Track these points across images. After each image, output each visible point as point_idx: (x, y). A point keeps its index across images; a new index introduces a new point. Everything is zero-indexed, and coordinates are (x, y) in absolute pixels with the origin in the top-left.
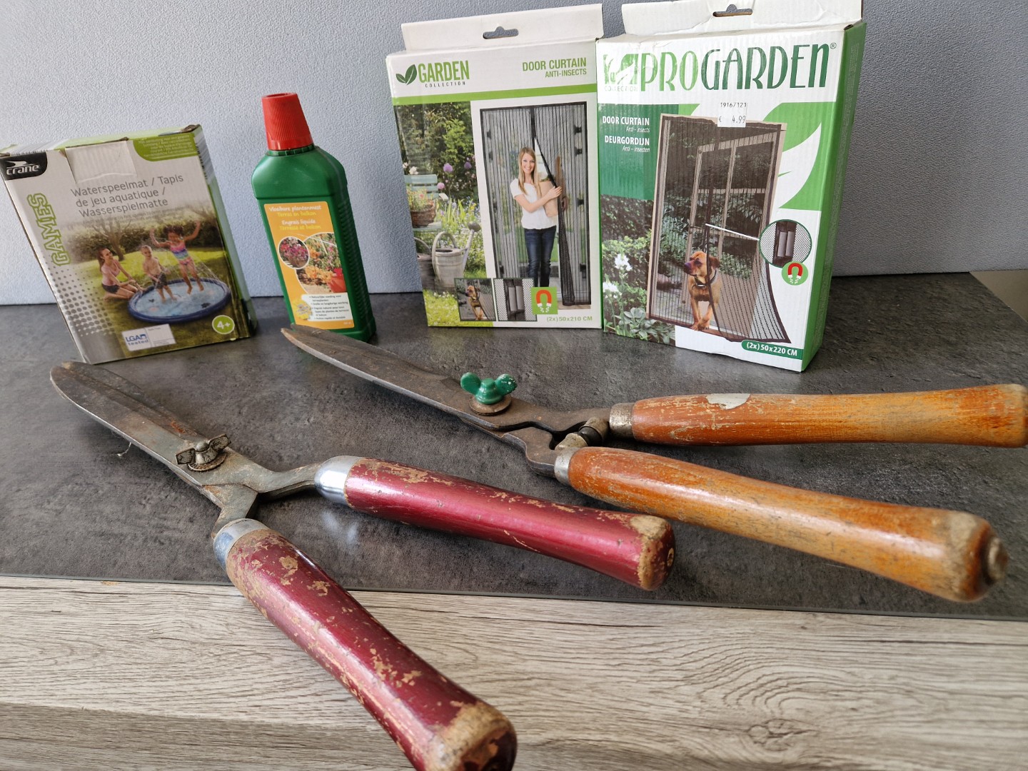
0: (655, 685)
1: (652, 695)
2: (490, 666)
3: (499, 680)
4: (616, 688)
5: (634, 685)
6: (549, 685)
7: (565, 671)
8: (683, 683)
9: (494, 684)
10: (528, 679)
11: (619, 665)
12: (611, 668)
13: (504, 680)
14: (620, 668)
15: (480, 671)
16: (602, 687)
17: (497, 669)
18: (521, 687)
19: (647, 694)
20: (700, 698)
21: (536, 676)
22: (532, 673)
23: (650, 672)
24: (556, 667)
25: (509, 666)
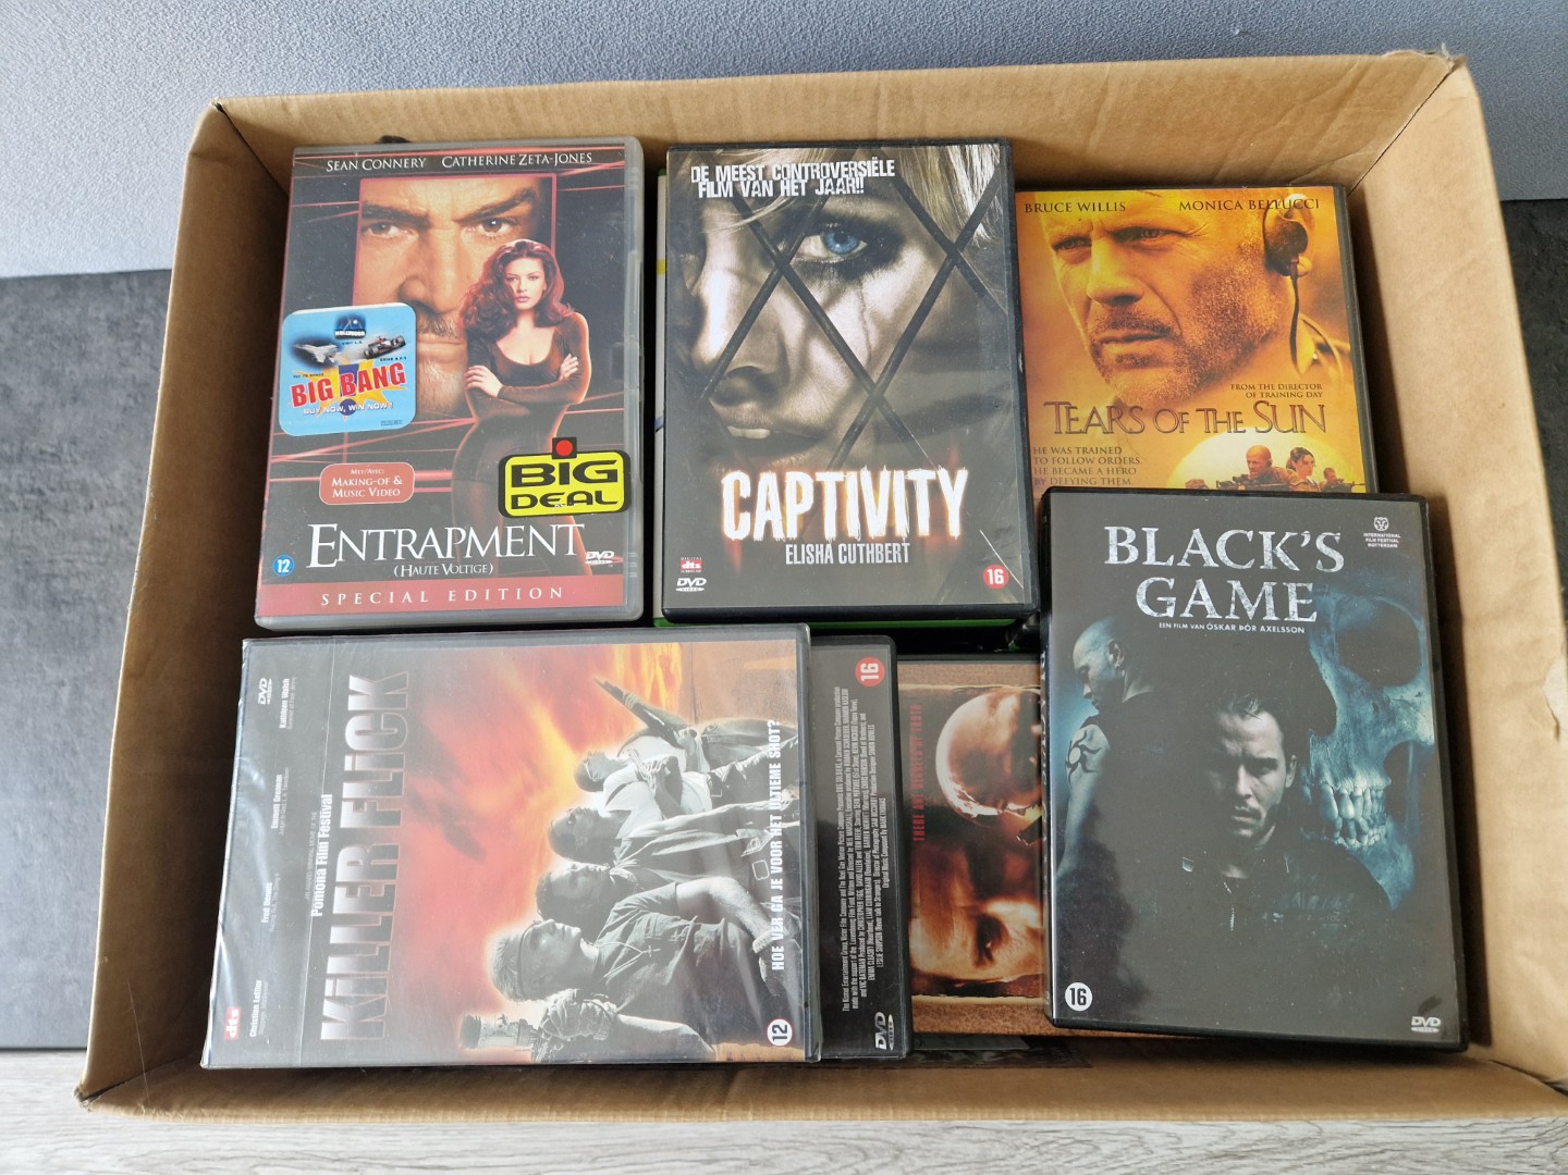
0: (1509, 1148)
1: (1508, 1160)
2: (1338, 1138)
3: (1351, 1156)
4: (1471, 1155)
5: (1489, 1150)
6: (1404, 1157)
7: (1416, 1139)
8: (1536, 1143)
9: (1349, 1161)
10: (1382, 1152)
11: (1470, 1126)
12: (1462, 1130)
13: (1356, 1156)
14: (1472, 1129)
15: (1330, 1145)
16: (1457, 1155)
17: (1345, 1142)
18: (1376, 1162)
19: (1502, 1160)
20: (1553, 1158)
21: (1388, 1147)
22: (1383, 1144)
23: (1503, 1132)
24: (1407, 1134)
25: (1358, 1137)
